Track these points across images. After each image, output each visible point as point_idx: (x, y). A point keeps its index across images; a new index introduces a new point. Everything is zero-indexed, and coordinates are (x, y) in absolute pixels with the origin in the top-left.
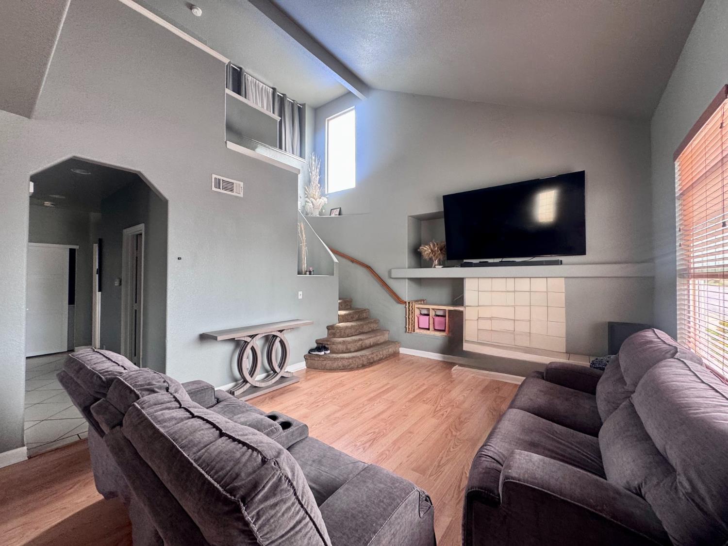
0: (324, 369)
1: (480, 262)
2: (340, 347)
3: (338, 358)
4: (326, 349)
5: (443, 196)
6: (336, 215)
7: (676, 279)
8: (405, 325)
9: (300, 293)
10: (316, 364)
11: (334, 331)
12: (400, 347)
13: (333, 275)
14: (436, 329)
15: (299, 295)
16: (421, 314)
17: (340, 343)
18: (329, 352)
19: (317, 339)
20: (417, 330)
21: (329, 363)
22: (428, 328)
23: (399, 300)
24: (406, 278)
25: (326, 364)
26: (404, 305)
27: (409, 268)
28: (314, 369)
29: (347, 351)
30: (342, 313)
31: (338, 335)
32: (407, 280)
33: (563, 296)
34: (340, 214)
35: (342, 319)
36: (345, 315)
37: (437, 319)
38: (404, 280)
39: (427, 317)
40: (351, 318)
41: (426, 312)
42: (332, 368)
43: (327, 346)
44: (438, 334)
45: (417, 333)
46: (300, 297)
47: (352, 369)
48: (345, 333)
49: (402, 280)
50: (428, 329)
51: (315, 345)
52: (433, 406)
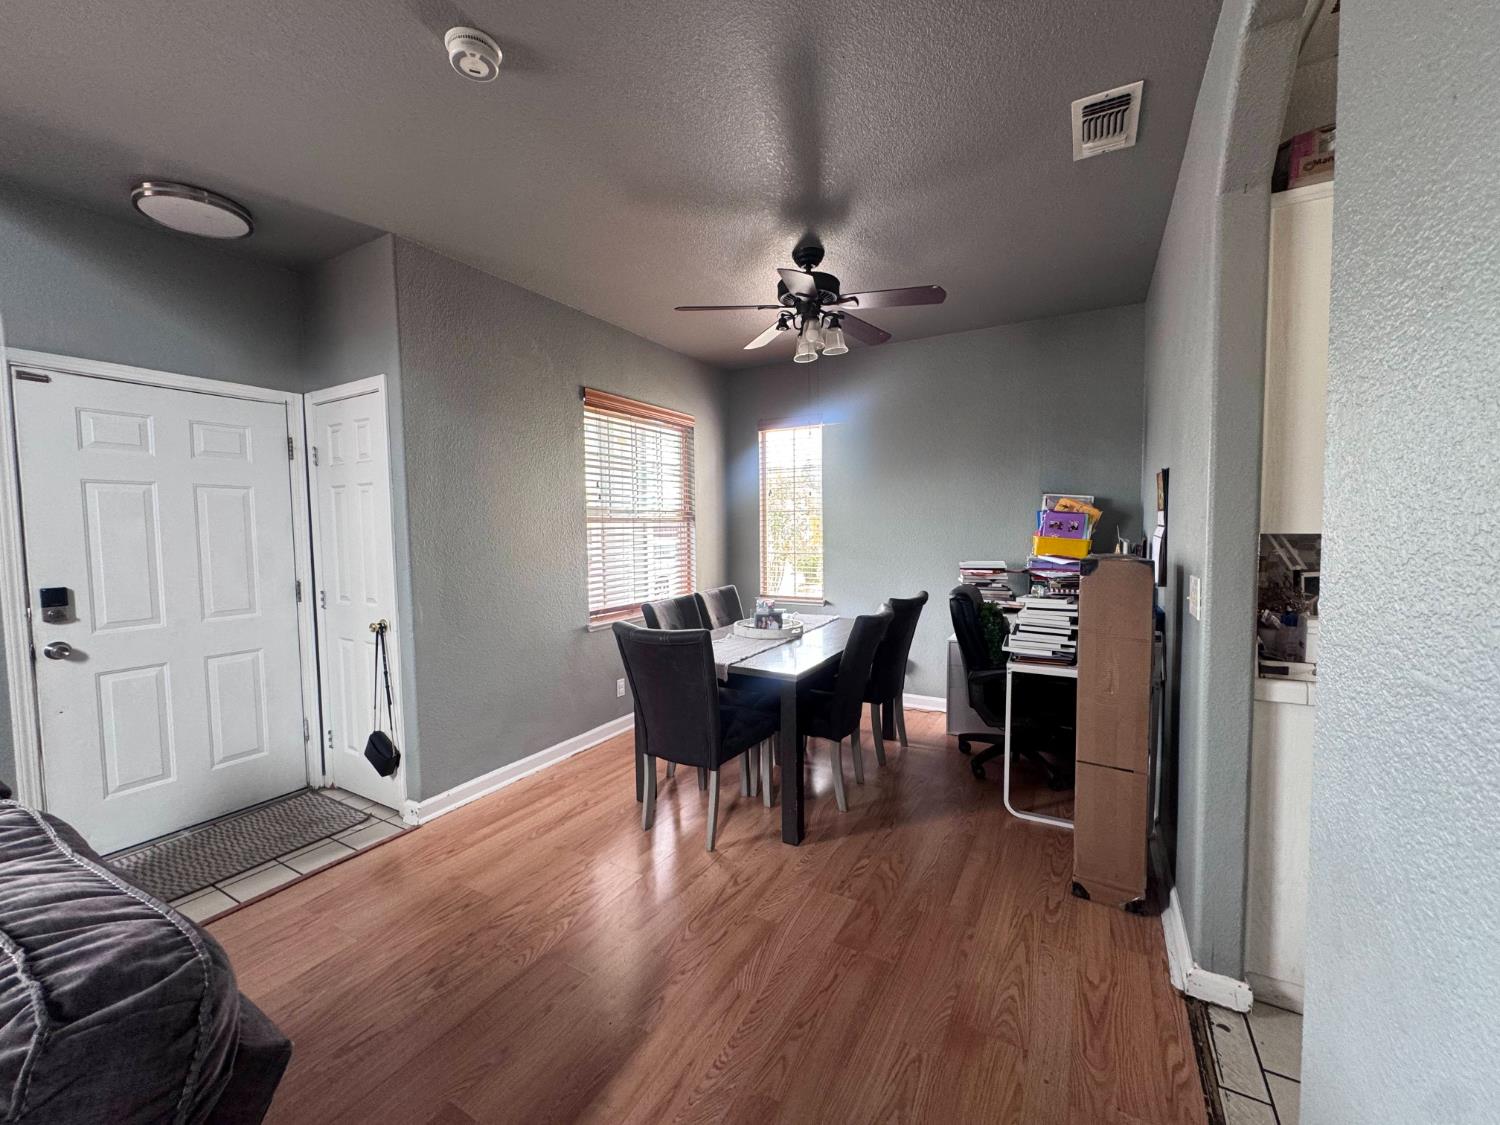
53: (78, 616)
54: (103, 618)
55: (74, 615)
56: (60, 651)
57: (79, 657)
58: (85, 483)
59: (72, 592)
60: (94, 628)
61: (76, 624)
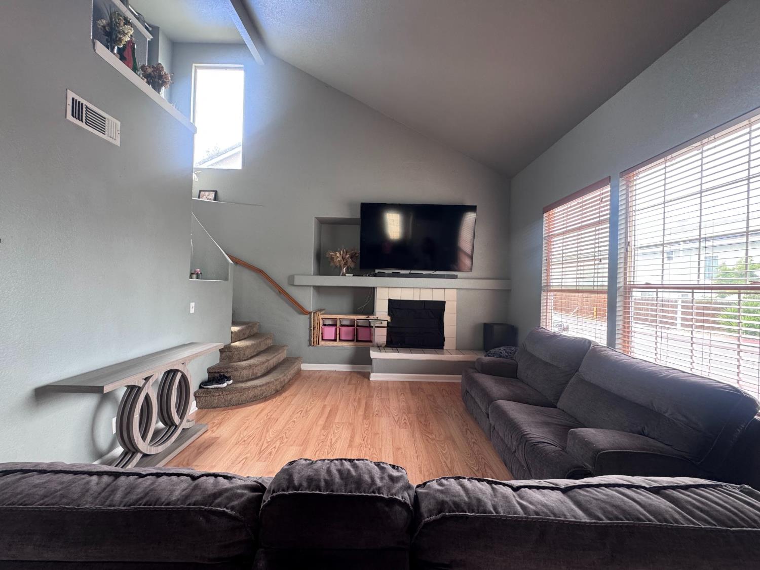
0: (228, 406)
1: (393, 273)
2: (245, 373)
3: (249, 388)
4: (228, 379)
5: (361, 203)
6: (210, 199)
7: (541, 293)
8: (308, 338)
9: (192, 304)
10: (216, 401)
11: (230, 354)
12: (302, 363)
13: (228, 280)
14: (343, 339)
15: (191, 307)
16: (325, 325)
17: (245, 368)
18: (231, 381)
19: (209, 366)
20: (322, 343)
21: (235, 397)
22: (333, 338)
23: (302, 311)
24: (310, 286)
25: (231, 399)
26: (308, 316)
27: (314, 275)
28: (213, 408)
29: (253, 377)
30: (235, 329)
31: (236, 358)
32: (312, 288)
33: (455, 303)
34: (215, 199)
35: (236, 337)
36: (239, 331)
37: (343, 329)
38: (309, 288)
39: (334, 328)
40: (243, 334)
41: (330, 322)
42: (240, 402)
43: (227, 375)
44: (345, 344)
45: (322, 346)
46: (192, 311)
47: (266, 398)
48: (244, 354)
49: (306, 288)
50: (335, 340)
51: (206, 376)
52: (389, 417)
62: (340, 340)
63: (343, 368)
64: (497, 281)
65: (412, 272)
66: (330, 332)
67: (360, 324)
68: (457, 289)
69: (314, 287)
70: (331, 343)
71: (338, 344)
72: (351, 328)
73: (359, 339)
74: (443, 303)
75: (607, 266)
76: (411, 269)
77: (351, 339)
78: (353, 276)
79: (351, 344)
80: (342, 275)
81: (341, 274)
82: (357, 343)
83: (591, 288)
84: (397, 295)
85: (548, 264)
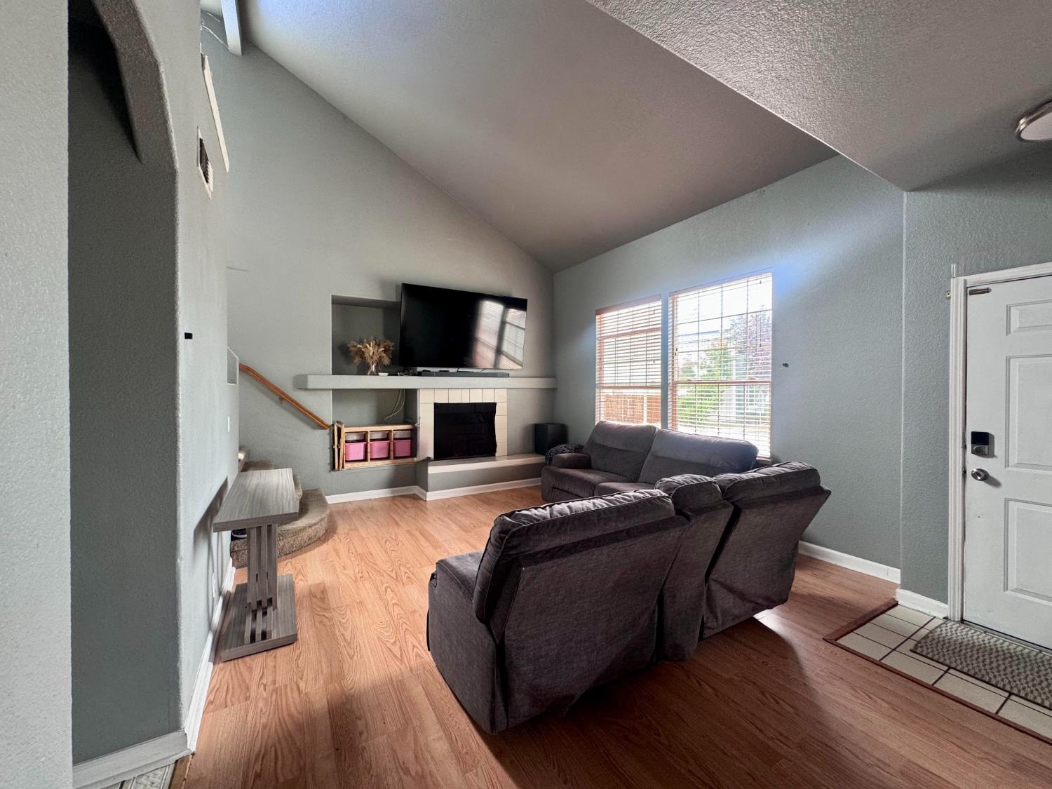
1: (440, 371)
3: (304, 528)
5: (403, 284)
7: (595, 391)
8: (329, 461)
9: (229, 419)
12: (326, 495)
14: (376, 457)
15: (228, 424)
16: (347, 442)
20: (347, 466)
21: (288, 542)
22: (362, 458)
23: (319, 424)
24: (328, 390)
25: (283, 546)
26: (329, 431)
27: (332, 374)
32: (331, 392)
33: (506, 404)
37: (376, 444)
38: (326, 392)
39: (362, 444)
41: (355, 437)
42: (294, 549)
45: (348, 469)
46: (229, 428)
49: (322, 392)
50: (365, 460)
53: (996, 453)
54: (1014, 459)
55: (993, 452)
56: (983, 476)
57: (995, 483)
58: (1009, 359)
59: (993, 437)
60: (1007, 465)
61: (994, 459)
62: (372, 459)
63: (383, 493)
64: (544, 379)
65: (460, 370)
66: (357, 450)
67: (397, 437)
68: (507, 388)
69: (334, 390)
70: (361, 464)
71: (369, 464)
72: (385, 443)
73: (397, 455)
74: (494, 404)
75: (660, 366)
76: (458, 367)
77: (385, 456)
78: (389, 375)
79: (387, 462)
80: (370, 375)
81: (369, 373)
82: (395, 460)
83: (628, 385)
84: (443, 399)
85: (601, 363)
